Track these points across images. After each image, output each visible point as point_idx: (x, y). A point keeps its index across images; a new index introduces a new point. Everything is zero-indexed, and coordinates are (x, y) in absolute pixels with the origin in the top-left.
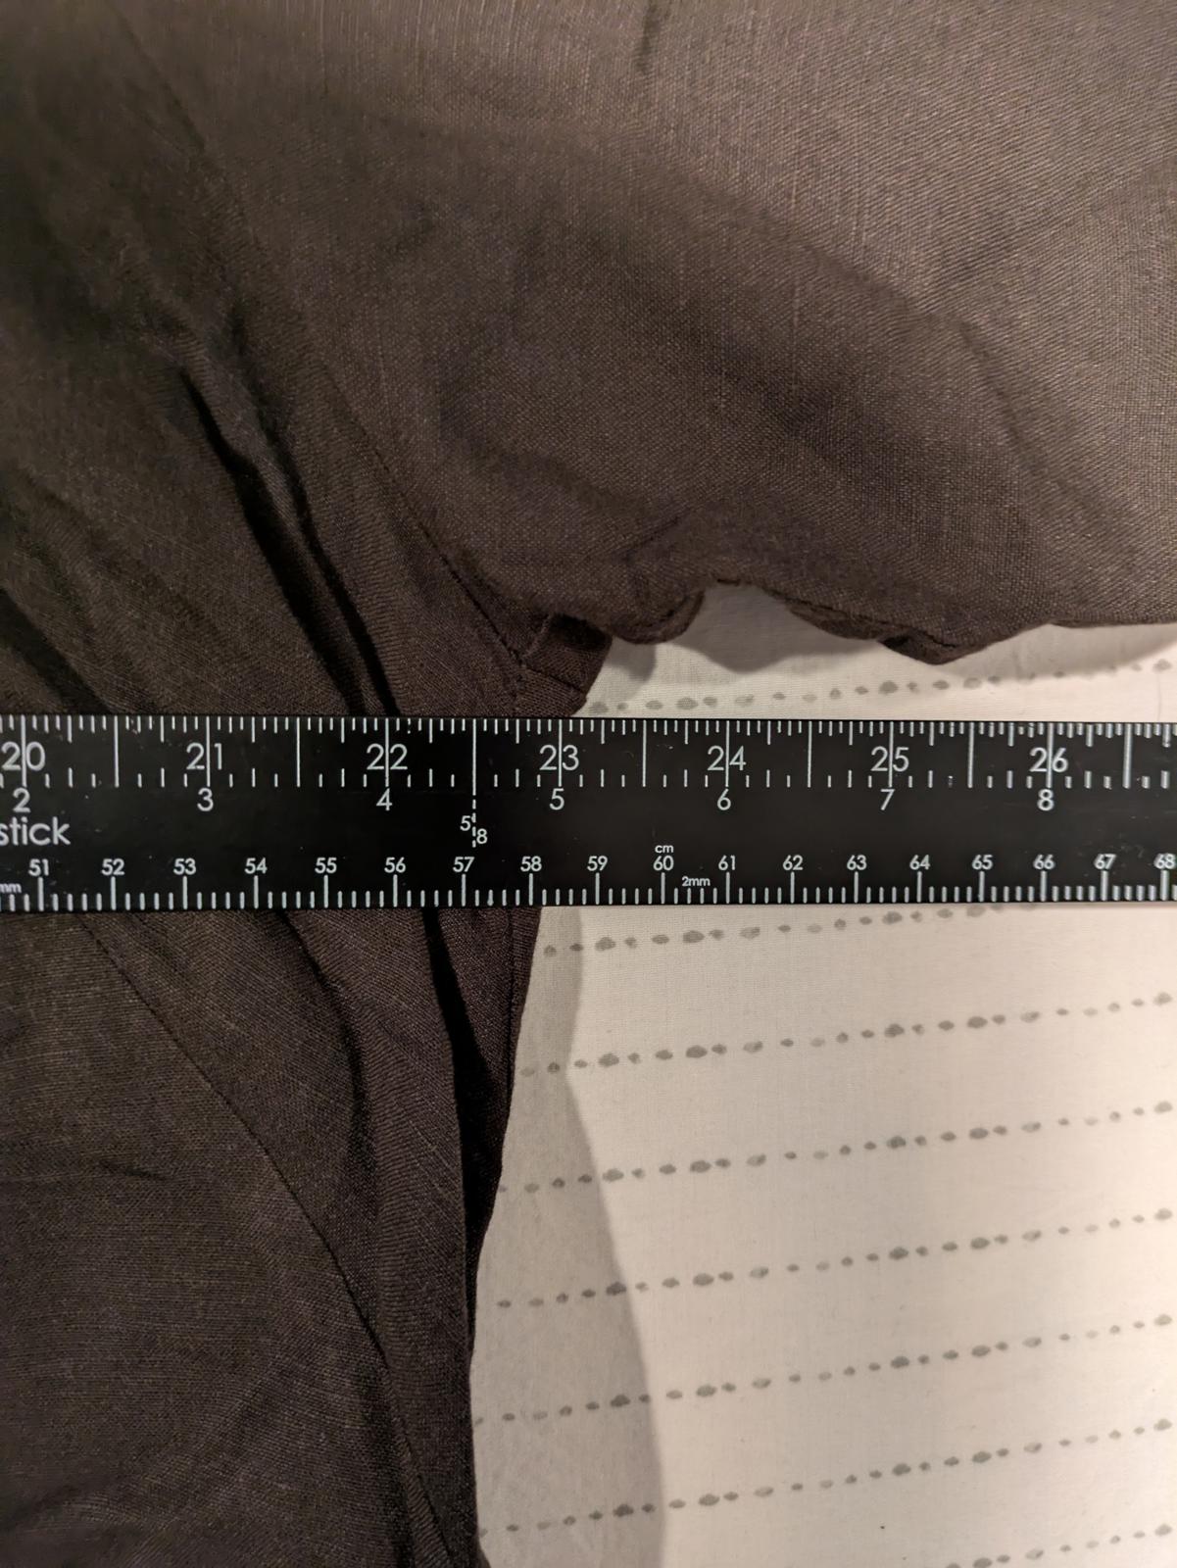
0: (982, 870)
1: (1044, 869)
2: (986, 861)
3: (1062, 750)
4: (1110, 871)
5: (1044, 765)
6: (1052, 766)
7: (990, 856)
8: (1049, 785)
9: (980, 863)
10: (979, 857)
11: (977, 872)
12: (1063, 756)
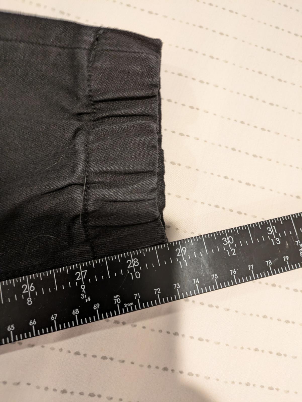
0: (11, 330)
1: (33, 325)
2: (12, 327)
3: (32, 283)
4: (56, 320)
5: (27, 290)
6: (30, 289)
7: (13, 325)
8: (30, 296)
9: (10, 328)
10: (9, 326)
11: (10, 332)
12: (32, 286)
